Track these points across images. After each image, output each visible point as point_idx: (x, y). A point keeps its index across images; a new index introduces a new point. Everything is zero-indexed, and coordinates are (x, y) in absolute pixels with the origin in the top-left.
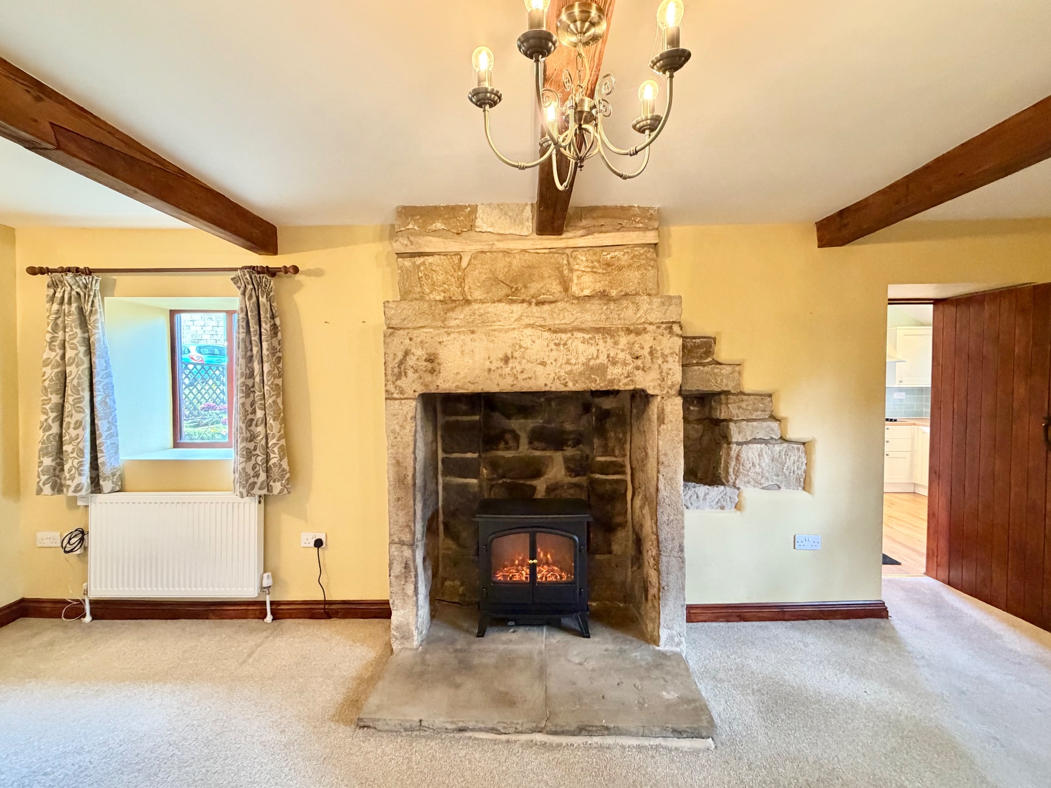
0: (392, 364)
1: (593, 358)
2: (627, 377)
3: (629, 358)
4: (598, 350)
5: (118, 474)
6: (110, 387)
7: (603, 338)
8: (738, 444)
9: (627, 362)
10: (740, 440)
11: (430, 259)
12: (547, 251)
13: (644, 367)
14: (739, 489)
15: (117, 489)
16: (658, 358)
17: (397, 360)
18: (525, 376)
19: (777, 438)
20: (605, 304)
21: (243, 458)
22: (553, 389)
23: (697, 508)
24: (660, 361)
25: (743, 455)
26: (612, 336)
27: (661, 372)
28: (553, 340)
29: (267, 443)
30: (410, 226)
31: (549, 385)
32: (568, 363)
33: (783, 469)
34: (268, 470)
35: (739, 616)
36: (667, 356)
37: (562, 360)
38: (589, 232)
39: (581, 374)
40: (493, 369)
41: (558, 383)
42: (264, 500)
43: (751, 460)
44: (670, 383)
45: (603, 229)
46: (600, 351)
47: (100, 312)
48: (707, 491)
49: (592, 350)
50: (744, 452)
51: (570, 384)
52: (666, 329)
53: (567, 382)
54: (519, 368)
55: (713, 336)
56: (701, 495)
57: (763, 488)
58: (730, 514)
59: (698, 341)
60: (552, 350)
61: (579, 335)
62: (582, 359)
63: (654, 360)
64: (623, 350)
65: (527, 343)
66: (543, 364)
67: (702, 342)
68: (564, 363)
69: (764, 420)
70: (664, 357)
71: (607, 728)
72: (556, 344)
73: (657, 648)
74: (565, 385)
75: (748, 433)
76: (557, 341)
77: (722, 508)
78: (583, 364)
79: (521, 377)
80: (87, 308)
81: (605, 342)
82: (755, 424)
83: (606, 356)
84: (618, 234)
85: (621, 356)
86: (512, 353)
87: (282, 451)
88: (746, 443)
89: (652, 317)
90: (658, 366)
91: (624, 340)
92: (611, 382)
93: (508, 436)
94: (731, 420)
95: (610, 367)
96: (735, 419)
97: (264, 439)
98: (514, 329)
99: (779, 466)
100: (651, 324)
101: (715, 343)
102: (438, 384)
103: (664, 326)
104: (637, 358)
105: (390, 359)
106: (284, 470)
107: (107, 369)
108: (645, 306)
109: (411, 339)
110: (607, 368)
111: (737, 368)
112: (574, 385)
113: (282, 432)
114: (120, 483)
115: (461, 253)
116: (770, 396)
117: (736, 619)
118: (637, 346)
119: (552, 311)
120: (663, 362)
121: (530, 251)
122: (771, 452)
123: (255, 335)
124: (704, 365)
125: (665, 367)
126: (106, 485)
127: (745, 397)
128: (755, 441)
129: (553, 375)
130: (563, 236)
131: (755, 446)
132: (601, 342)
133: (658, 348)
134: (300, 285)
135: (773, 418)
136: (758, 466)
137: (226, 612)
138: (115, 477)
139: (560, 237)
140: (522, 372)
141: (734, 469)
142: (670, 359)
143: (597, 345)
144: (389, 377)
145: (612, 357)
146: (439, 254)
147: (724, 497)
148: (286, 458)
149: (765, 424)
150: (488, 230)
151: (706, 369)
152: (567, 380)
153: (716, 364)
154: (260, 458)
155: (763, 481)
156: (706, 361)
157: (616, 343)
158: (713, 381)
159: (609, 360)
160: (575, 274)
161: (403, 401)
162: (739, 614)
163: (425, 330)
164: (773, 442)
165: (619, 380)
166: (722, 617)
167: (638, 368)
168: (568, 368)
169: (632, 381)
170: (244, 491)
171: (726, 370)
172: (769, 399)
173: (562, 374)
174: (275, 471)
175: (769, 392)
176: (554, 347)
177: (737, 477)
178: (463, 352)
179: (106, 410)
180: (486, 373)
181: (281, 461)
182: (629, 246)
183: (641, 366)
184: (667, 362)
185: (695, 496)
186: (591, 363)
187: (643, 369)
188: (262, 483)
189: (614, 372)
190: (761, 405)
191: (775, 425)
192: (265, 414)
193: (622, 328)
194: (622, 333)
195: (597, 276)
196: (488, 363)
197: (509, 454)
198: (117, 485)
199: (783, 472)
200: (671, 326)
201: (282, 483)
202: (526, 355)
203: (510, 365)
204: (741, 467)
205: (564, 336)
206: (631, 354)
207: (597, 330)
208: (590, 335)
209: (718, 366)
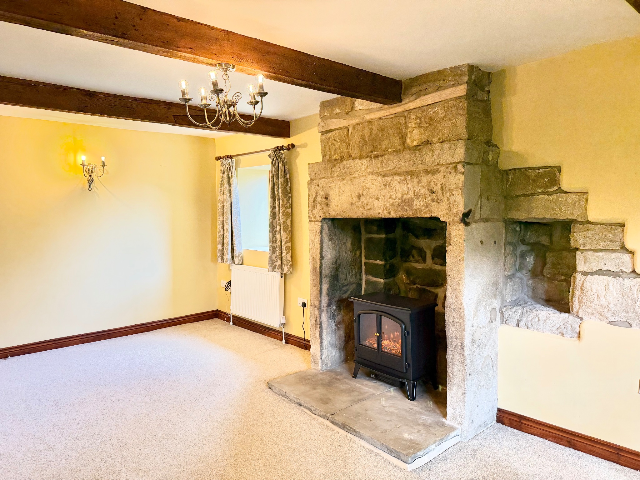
0: (312, 200)
1: (405, 194)
2: (426, 208)
3: (427, 193)
4: (408, 188)
5: (241, 255)
6: (238, 213)
7: (411, 179)
8: (585, 273)
9: (426, 196)
10: (586, 270)
11: (334, 133)
12: (393, 116)
13: (438, 199)
14: (582, 319)
15: (240, 263)
16: (446, 192)
17: (313, 198)
18: (369, 207)
19: (630, 272)
20: (413, 153)
21: (271, 251)
22: (383, 217)
23: (537, 330)
24: (448, 194)
25: (587, 285)
26: (417, 177)
27: (449, 203)
28: (383, 182)
29: (281, 244)
30: (325, 114)
31: (381, 213)
32: (391, 198)
33: (635, 306)
34: (281, 259)
35: (569, 442)
36: (453, 190)
37: (388, 196)
38: (419, 95)
39: (398, 205)
40: (353, 202)
41: (386, 212)
42: (284, 276)
43: (595, 291)
44: (455, 212)
45: (427, 91)
46: (409, 189)
47: (235, 176)
48: (548, 316)
49: (404, 188)
50: (587, 282)
51: (392, 213)
52: (452, 169)
53: (390, 212)
54: (365, 203)
55: (557, 165)
56: (543, 319)
57: (610, 323)
58: (570, 342)
59: (541, 171)
60: (382, 189)
61: (397, 177)
62: (399, 195)
63: (444, 194)
64: (423, 187)
65: (369, 185)
66: (377, 199)
67: (545, 172)
68: (389, 197)
69: (613, 251)
70: (451, 191)
71: (355, 431)
72: (384, 185)
73: (444, 420)
74: (389, 213)
75: (594, 264)
76: (385, 183)
77: (562, 335)
78: (399, 199)
79: (367, 207)
80: (230, 175)
81: (413, 182)
82: (601, 254)
83: (413, 192)
84: (438, 93)
85: (422, 191)
86: (362, 192)
87: (287, 249)
88: (592, 273)
89: (444, 160)
90: (447, 199)
91: (425, 179)
92: (416, 211)
93: (414, 252)
94: (577, 249)
95: (416, 200)
96: (581, 248)
97: (280, 242)
98: (363, 176)
99: (629, 301)
100: (443, 165)
101: (560, 173)
102: (330, 212)
103: (451, 166)
104: (434, 193)
105: (310, 198)
106: (288, 260)
107: (237, 204)
108: (437, 152)
109: (318, 186)
110: (414, 201)
111: (584, 197)
112: (394, 214)
113: (289, 239)
114: (241, 260)
115: (348, 127)
116: (622, 225)
117: (566, 443)
118: (433, 183)
119: (382, 162)
120: (450, 195)
121: (383, 118)
122: (620, 286)
123: (276, 185)
124: (550, 194)
125: (452, 199)
126: (236, 260)
127: (591, 226)
128: (600, 272)
129: (383, 207)
130: (403, 102)
131: (601, 277)
132: (410, 182)
133: (447, 184)
134: (298, 154)
135: (624, 248)
136: (603, 299)
137: (271, 334)
138: (240, 257)
139: (401, 104)
140: (367, 205)
141: (579, 298)
142: (455, 193)
143: (408, 184)
144: (310, 208)
145: (417, 193)
146: (338, 129)
147: (566, 324)
148: (290, 253)
149: (614, 255)
150: (360, 108)
151: (551, 198)
152: (391, 210)
153: (563, 193)
154: (278, 252)
155: (609, 315)
156: (552, 190)
157: (419, 182)
158: (557, 210)
159: (415, 195)
160: (409, 129)
161: (316, 223)
162: (569, 440)
163: (323, 180)
164: (625, 275)
165: (421, 211)
166: (554, 437)
167: (433, 200)
168: (391, 201)
169: (430, 210)
170: (270, 269)
171: (571, 198)
172: (620, 229)
173: (388, 205)
174: (284, 259)
175: (620, 221)
176: (383, 187)
177: (580, 306)
178: (339, 192)
179: (236, 224)
180: (350, 206)
181: (286, 255)
182: (446, 101)
183: (436, 199)
184: (453, 195)
185: (537, 319)
186: (404, 198)
187: (437, 202)
188: (279, 265)
189: (418, 203)
190: (611, 235)
191: (626, 257)
192: (280, 228)
193: (423, 170)
194: (423, 174)
195: (422, 130)
196: (351, 199)
197: (419, 266)
198: (240, 261)
199: (634, 309)
200: (456, 166)
201: (287, 267)
202: (369, 194)
203: (361, 200)
204: (584, 297)
205: (389, 179)
206: (428, 189)
207: (407, 173)
208: (403, 177)
209: (562, 194)
